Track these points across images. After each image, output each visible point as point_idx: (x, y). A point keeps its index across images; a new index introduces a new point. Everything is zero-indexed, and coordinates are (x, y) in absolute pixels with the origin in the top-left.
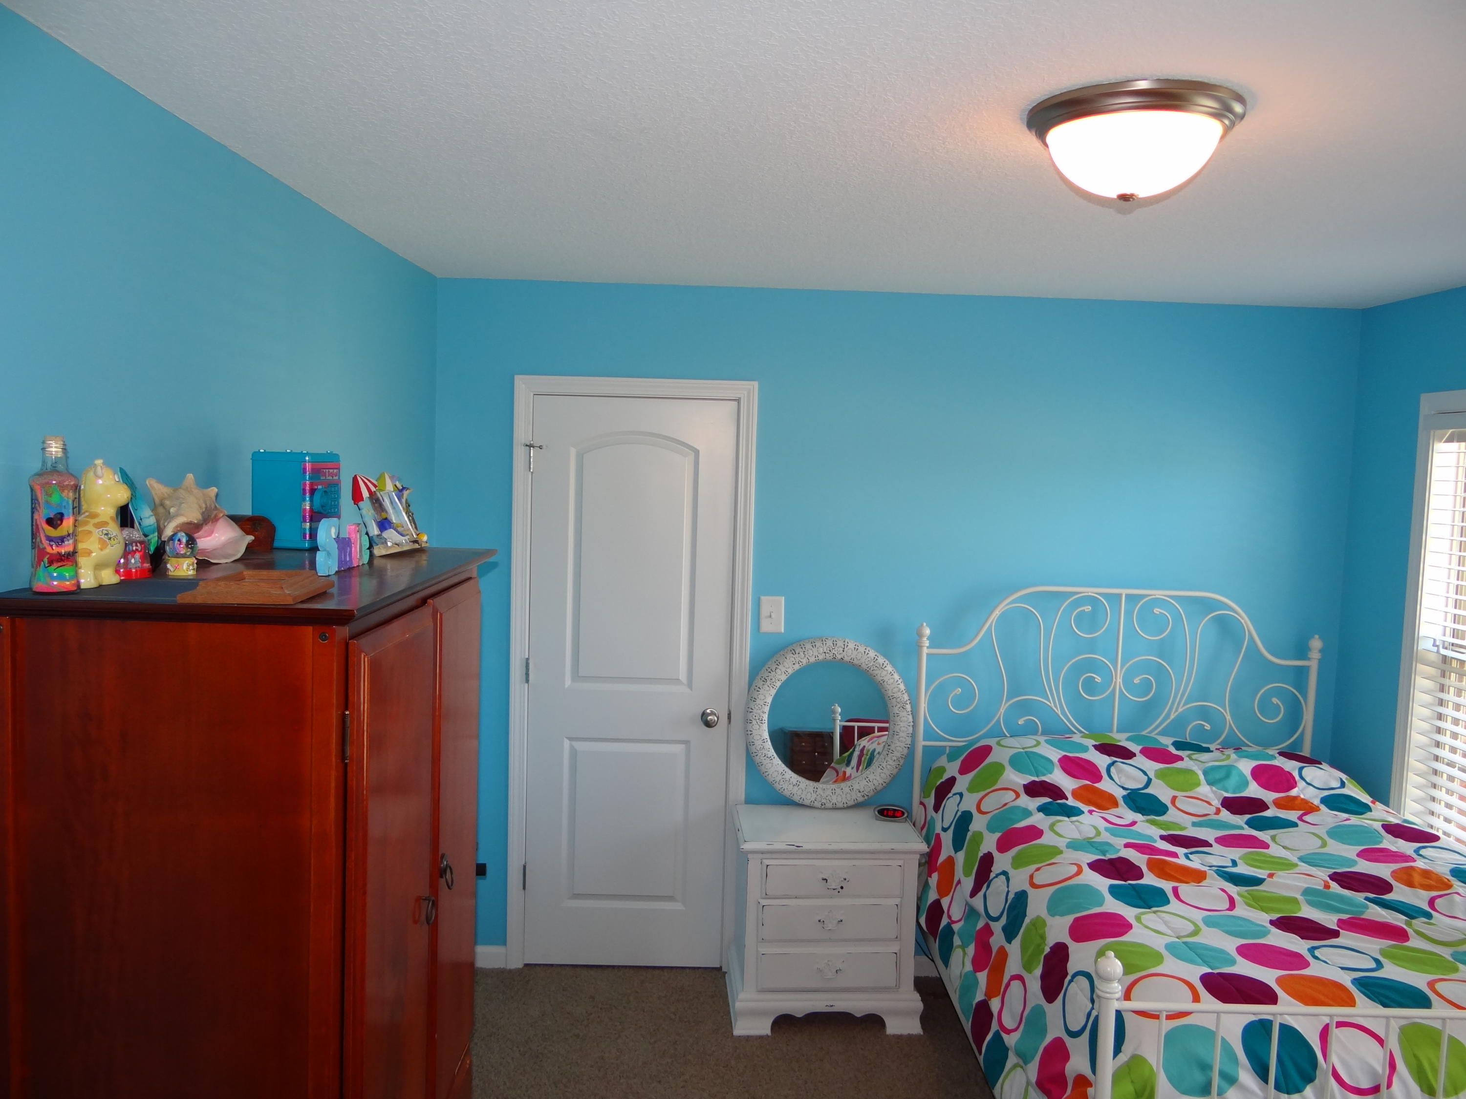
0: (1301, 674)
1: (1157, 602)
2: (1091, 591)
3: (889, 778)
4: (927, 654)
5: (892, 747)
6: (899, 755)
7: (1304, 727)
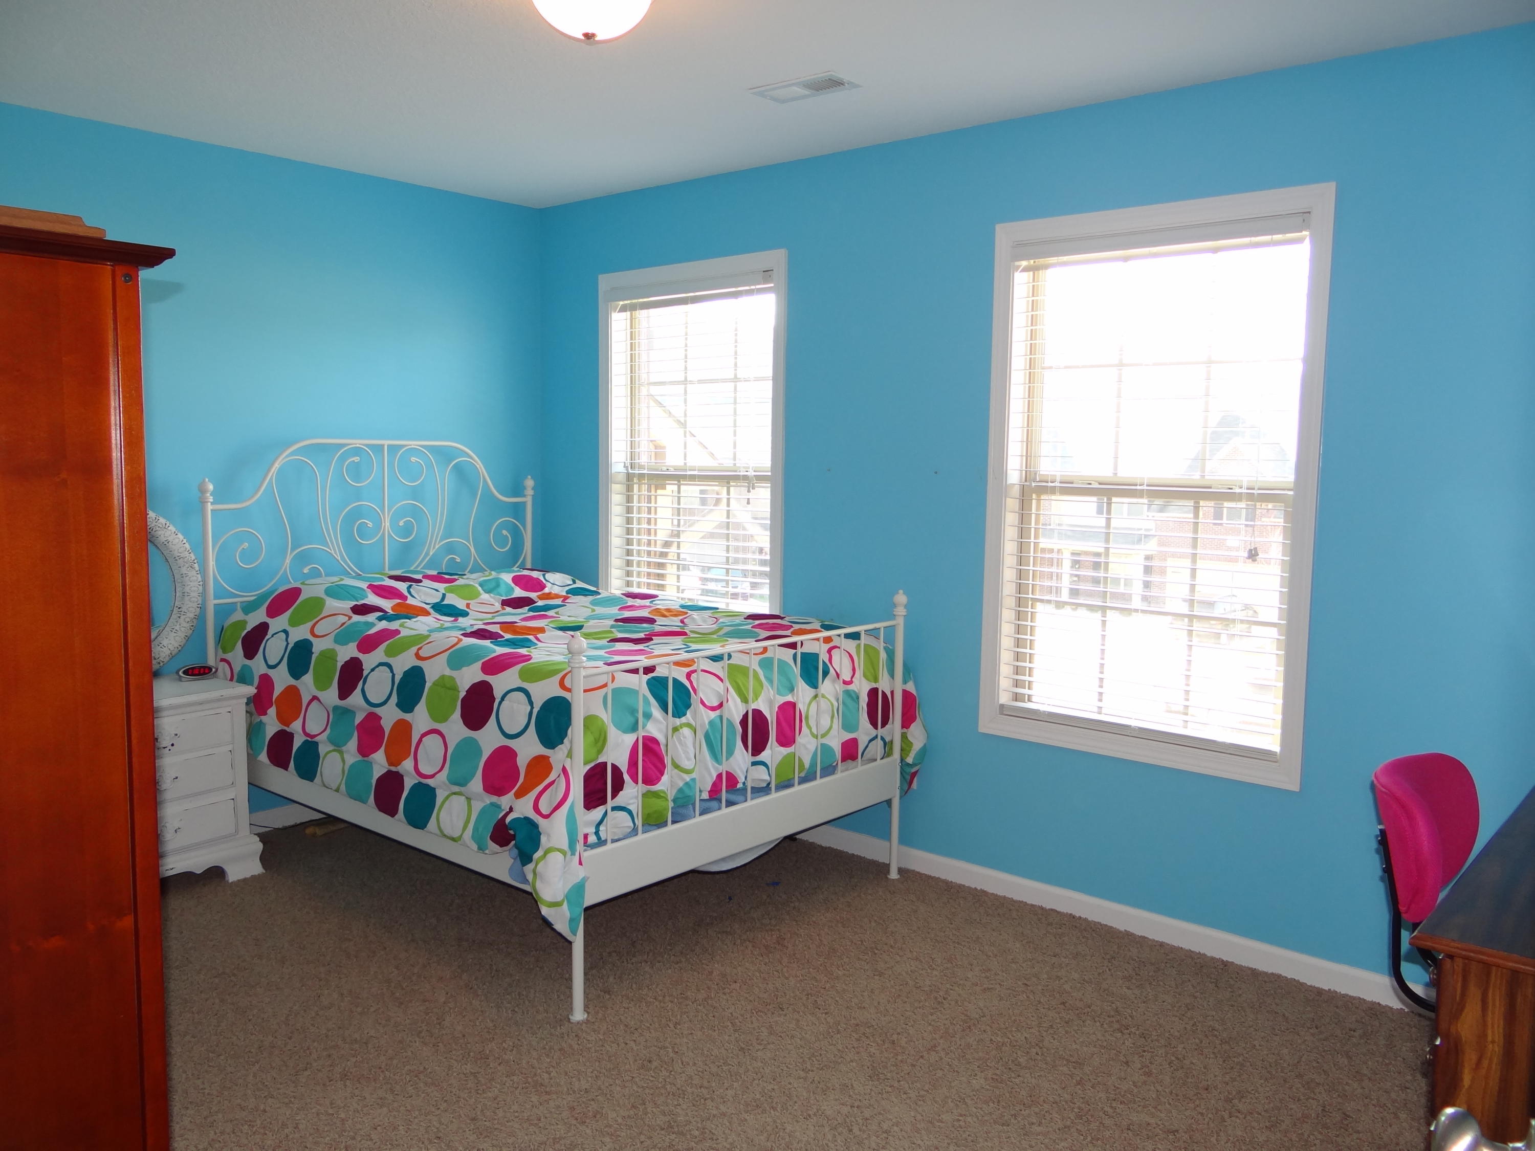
0: (517, 510)
1: (413, 451)
2: (358, 443)
3: (184, 641)
4: (212, 510)
5: (184, 609)
6: (192, 615)
7: (525, 555)
